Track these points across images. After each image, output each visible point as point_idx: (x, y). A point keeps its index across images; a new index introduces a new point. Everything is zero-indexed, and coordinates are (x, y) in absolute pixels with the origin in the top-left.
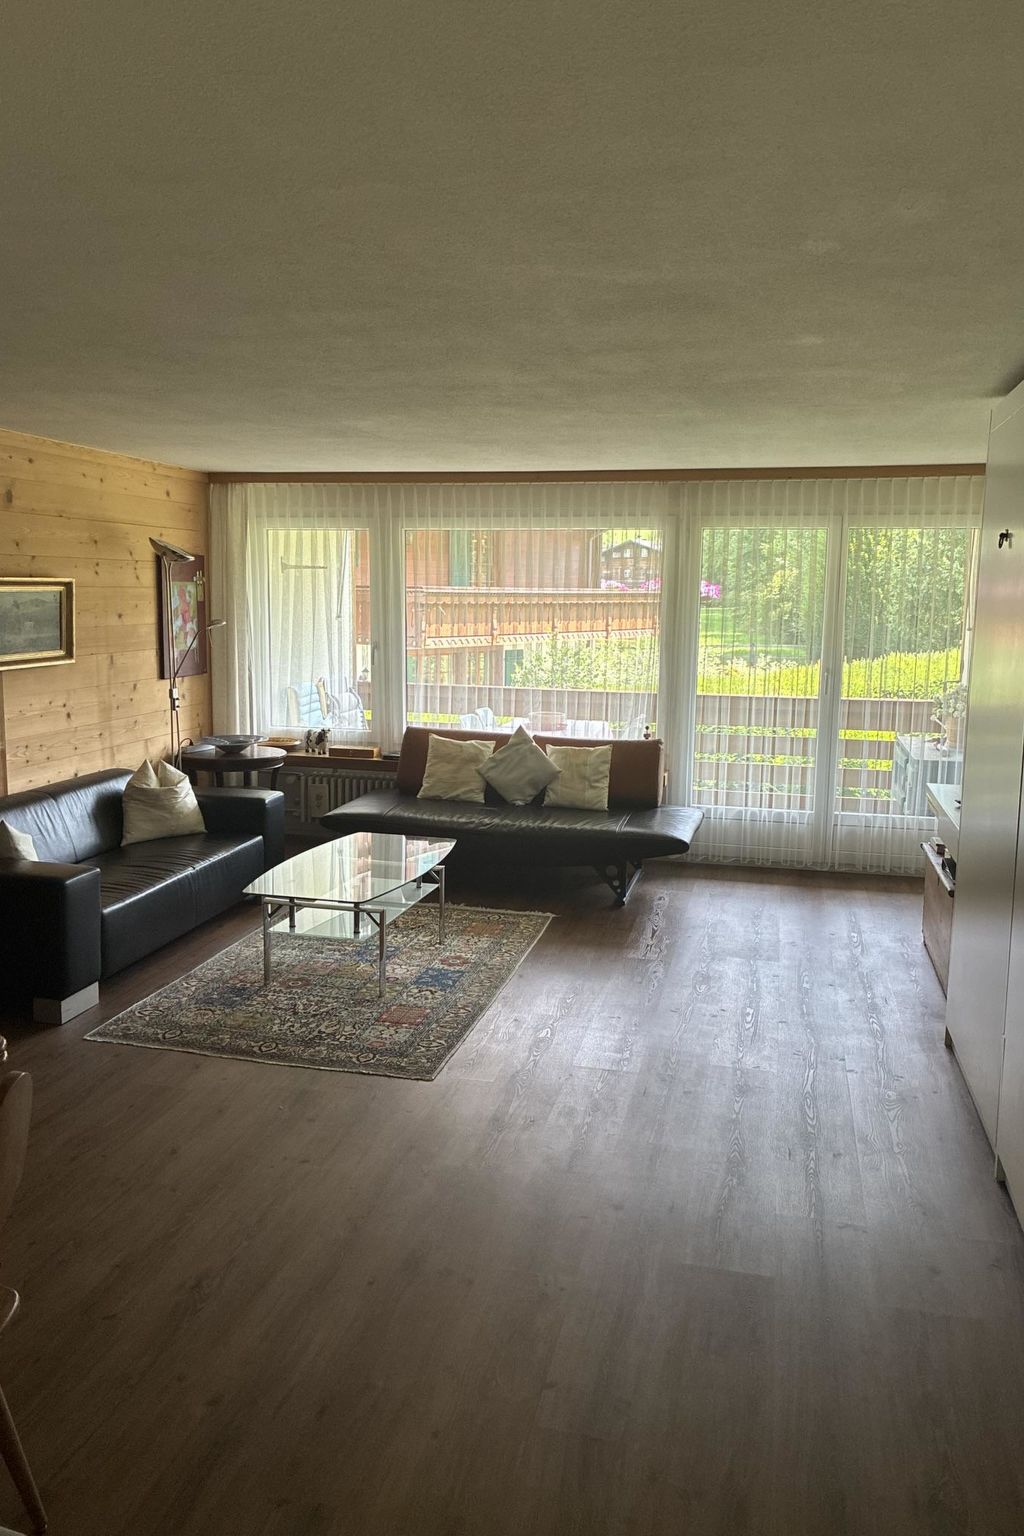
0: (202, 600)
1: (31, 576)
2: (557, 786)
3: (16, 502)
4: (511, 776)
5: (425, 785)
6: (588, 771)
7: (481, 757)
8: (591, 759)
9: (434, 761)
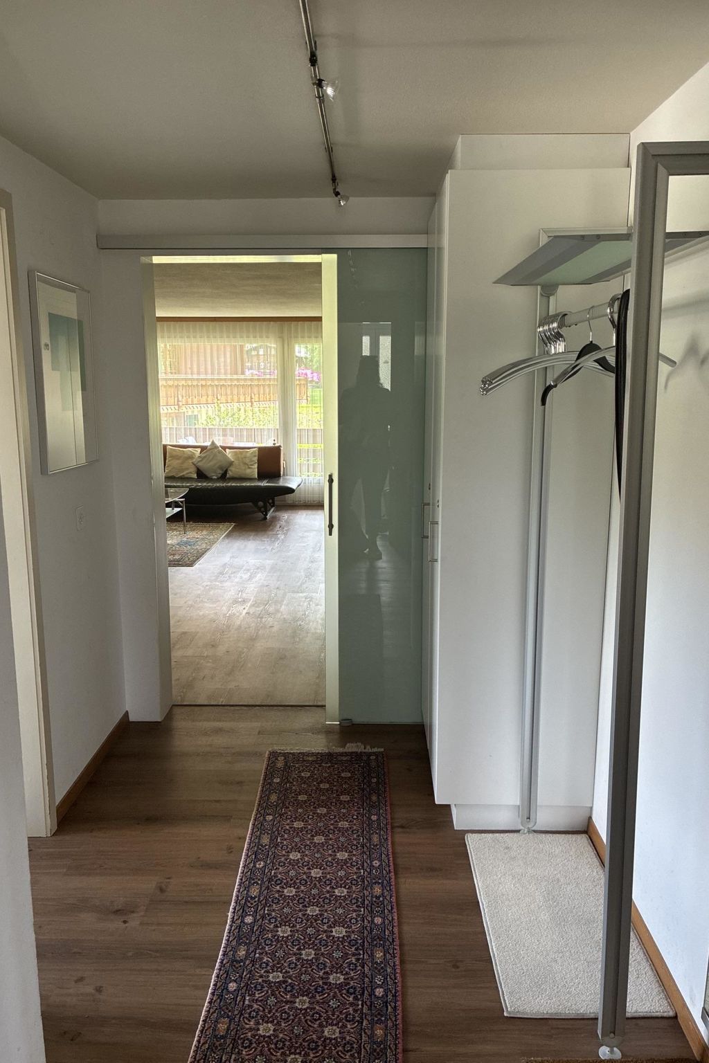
2: (232, 468)
5: (166, 471)
6: (247, 461)
7: (194, 456)
8: (248, 455)
9: (170, 459)
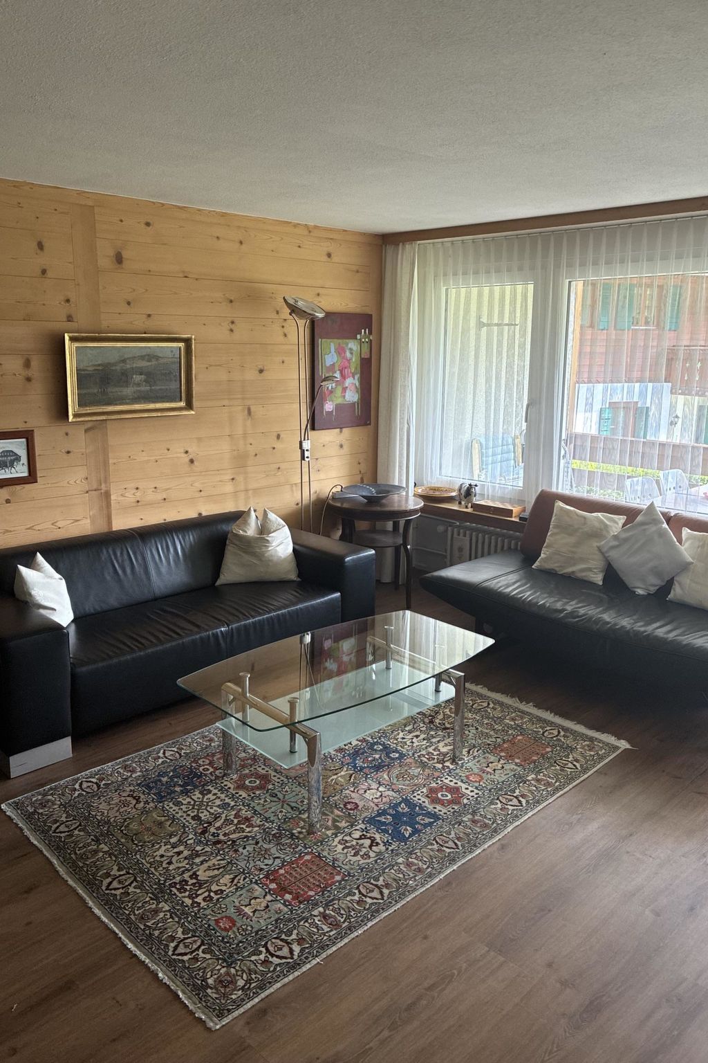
0: (367, 356)
1: (145, 333)
2: (686, 580)
3: (126, 264)
4: (633, 560)
5: (542, 555)
7: (604, 533)
9: (555, 531)
